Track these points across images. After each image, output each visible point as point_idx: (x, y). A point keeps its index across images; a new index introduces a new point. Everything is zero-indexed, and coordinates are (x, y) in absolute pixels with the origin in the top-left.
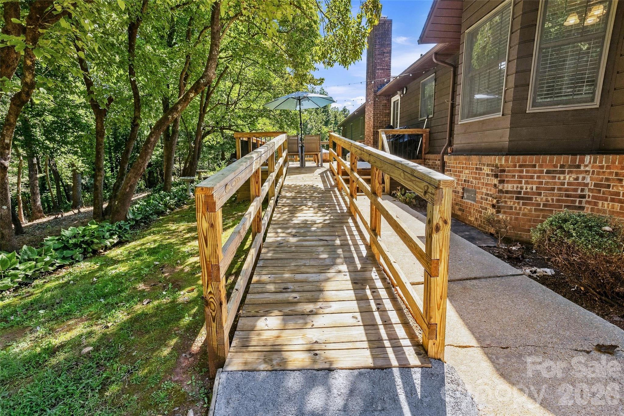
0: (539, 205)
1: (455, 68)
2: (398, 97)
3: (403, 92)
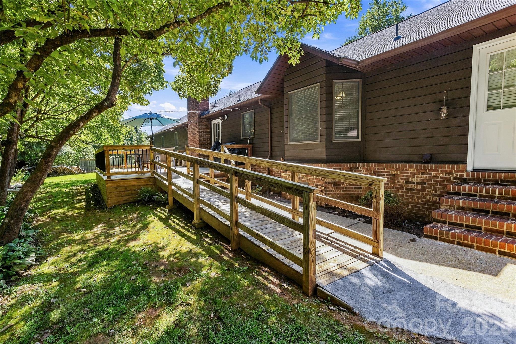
0: (344, 188)
1: (271, 109)
2: (219, 121)
3: (224, 118)
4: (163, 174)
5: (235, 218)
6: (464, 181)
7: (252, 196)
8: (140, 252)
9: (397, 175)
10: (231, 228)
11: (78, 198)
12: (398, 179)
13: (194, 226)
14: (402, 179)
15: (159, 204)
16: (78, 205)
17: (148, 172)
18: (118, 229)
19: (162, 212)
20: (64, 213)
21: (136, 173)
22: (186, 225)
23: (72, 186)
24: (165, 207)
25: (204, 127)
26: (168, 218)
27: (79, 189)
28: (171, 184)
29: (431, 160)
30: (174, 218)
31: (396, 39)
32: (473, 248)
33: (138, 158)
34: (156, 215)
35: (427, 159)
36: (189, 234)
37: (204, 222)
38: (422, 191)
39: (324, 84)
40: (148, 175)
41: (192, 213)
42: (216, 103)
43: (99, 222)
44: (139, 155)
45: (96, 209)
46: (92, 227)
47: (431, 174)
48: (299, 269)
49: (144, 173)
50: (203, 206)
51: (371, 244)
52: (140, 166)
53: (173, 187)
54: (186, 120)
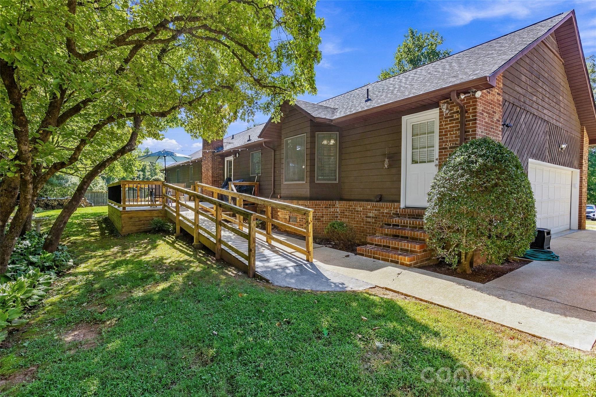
1: (275, 151)
2: (231, 158)
3: (236, 156)
4: (173, 207)
5: (219, 237)
6: (397, 215)
7: (242, 225)
8: (149, 261)
9: (360, 211)
10: (216, 244)
11: (92, 228)
12: (360, 214)
13: (193, 246)
14: (363, 214)
15: (167, 232)
16: (93, 234)
17: (161, 205)
18: (132, 249)
19: (170, 239)
20: (82, 239)
21: (149, 205)
22: (187, 246)
23: (83, 218)
24: (173, 235)
25: (218, 163)
26: (174, 242)
27: (91, 221)
28: (179, 215)
29: (381, 199)
30: (179, 242)
31: (366, 101)
32: (379, 260)
33: (151, 192)
34: (164, 241)
35: (378, 199)
36: (188, 252)
37: (202, 244)
38: (375, 223)
39: (309, 135)
40: (160, 207)
41: (193, 237)
42: (233, 138)
43: (116, 245)
44: (152, 189)
45: (111, 237)
46: (110, 248)
47: (380, 210)
48: (246, 262)
49: (156, 206)
50: (201, 231)
51: (305, 254)
52: (153, 199)
53: (180, 218)
54: (200, 155)
